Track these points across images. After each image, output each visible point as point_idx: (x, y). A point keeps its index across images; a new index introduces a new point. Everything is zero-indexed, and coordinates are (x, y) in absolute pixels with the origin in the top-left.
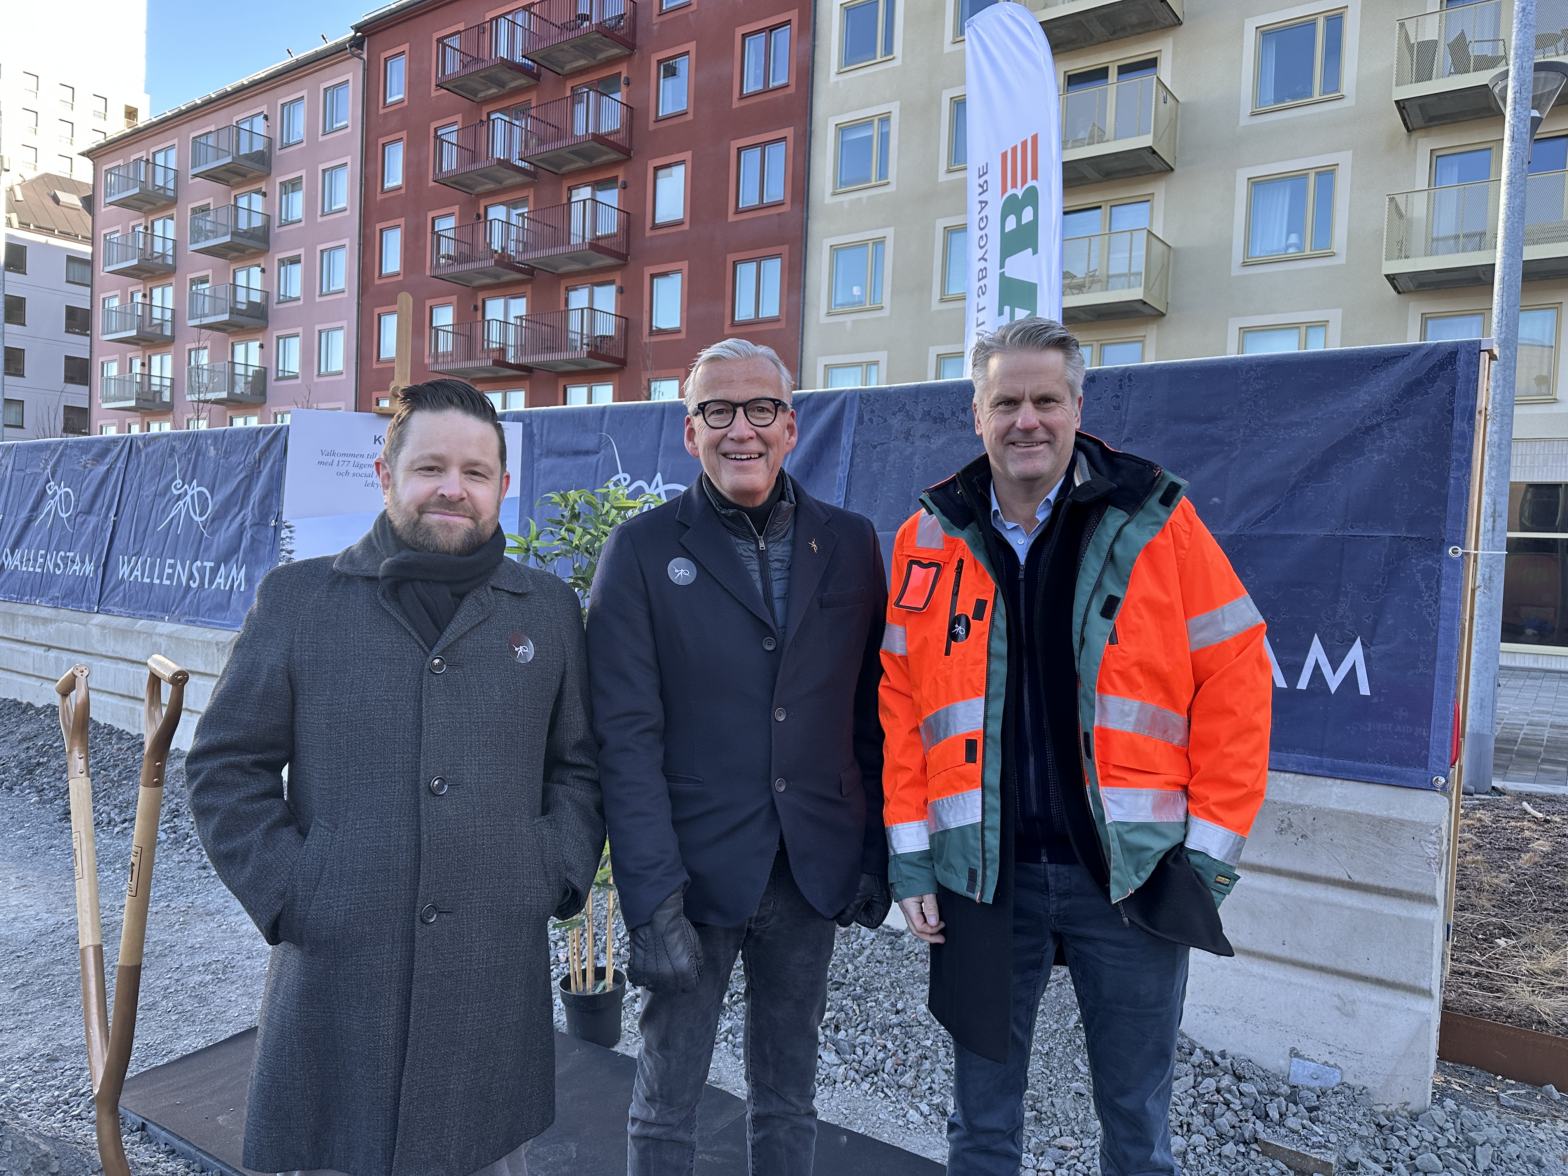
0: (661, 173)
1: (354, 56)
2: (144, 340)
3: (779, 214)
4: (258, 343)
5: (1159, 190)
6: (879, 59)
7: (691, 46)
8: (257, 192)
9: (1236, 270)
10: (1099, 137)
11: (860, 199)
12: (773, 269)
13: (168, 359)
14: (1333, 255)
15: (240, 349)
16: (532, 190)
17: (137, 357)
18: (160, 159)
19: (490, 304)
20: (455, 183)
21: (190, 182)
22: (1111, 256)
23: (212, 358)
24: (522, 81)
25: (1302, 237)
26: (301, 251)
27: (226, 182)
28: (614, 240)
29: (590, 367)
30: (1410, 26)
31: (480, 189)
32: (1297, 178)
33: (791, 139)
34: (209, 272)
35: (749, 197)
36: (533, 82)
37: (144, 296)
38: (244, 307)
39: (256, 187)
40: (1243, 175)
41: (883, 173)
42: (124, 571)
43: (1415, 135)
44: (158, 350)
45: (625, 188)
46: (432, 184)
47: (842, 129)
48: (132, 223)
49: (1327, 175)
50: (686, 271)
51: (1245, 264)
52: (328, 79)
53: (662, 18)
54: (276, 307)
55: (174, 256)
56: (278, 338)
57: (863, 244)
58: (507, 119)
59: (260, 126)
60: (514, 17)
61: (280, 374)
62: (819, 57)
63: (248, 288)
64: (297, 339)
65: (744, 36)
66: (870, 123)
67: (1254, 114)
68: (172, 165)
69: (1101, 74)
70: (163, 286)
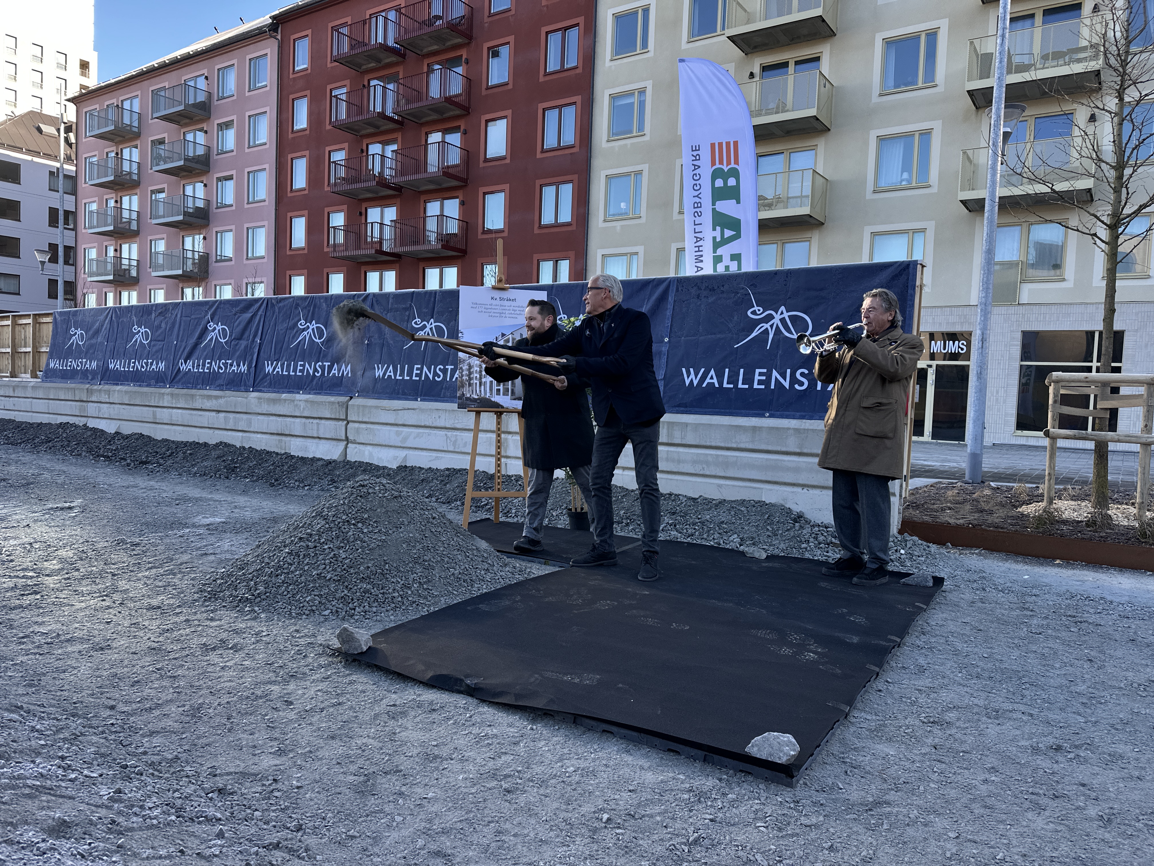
0: (490, 124)
1: (271, 37)
2: (117, 233)
3: (571, 154)
4: (202, 236)
5: (821, 143)
6: (638, 52)
7: (511, 39)
8: (201, 130)
9: (869, 195)
10: (782, 108)
11: (626, 145)
12: (567, 191)
13: (135, 247)
14: (929, 186)
15: (188, 241)
16: (400, 133)
17: (111, 245)
18: (127, 105)
19: (370, 211)
20: (347, 128)
21: (150, 122)
22: (790, 186)
23: (168, 246)
24: (393, 59)
25: (911, 175)
26: (233, 172)
27: (177, 122)
28: (458, 169)
29: (442, 255)
30: (977, 43)
31: (363, 132)
32: (908, 136)
33: (579, 104)
34: (165, 186)
35: (551, 141)
36: (400, 59)
37: (116, 202)
38: (191, 211)
39: (199, 126)
40: (873, 135)
41: (641, 128)
42: (269, 369)
43: (980, 111)
44: (127, 240)
45: (465, 134)
46: (328, 127)
47: (613, 97)
48: (106, 150)
49: (926, 134)
50: (507, 191)
51: (875, 192)
52: (252, 52)
53: (491, 19)
54: (215, 211)
55: (139, 174)
56: (217, 232)
57: (627, 175)
58: (382, 84)
59: (202, 83)
60: (386, 14)
61: (218, 258)
62: (599, 49)
63: (194, 197)
64: (231, 233)
65: (547, 33)
66: (633, 94)
67: (881, 95)
68: (136, 108)
69: (785, 65)
70: (130, 195)
